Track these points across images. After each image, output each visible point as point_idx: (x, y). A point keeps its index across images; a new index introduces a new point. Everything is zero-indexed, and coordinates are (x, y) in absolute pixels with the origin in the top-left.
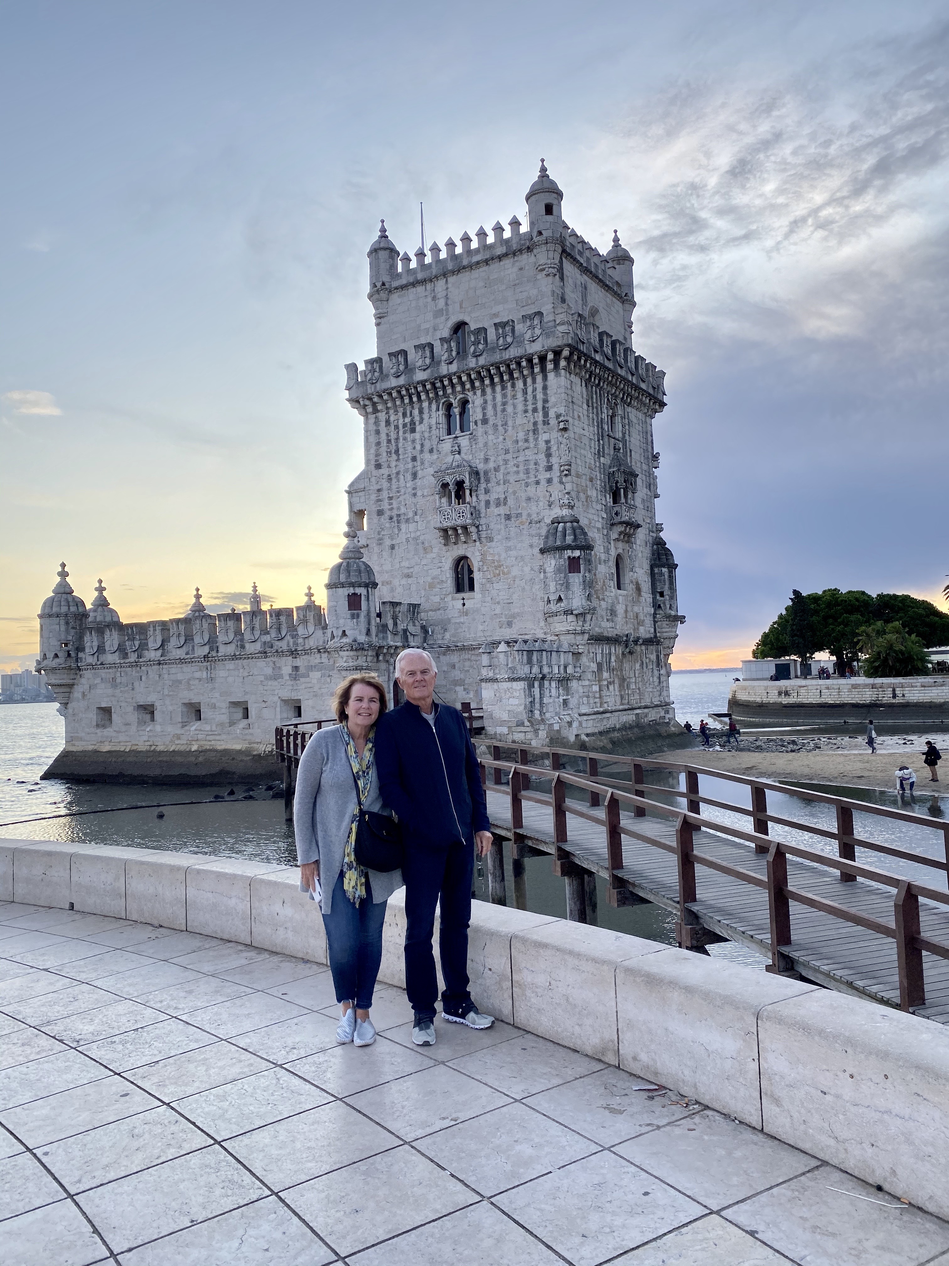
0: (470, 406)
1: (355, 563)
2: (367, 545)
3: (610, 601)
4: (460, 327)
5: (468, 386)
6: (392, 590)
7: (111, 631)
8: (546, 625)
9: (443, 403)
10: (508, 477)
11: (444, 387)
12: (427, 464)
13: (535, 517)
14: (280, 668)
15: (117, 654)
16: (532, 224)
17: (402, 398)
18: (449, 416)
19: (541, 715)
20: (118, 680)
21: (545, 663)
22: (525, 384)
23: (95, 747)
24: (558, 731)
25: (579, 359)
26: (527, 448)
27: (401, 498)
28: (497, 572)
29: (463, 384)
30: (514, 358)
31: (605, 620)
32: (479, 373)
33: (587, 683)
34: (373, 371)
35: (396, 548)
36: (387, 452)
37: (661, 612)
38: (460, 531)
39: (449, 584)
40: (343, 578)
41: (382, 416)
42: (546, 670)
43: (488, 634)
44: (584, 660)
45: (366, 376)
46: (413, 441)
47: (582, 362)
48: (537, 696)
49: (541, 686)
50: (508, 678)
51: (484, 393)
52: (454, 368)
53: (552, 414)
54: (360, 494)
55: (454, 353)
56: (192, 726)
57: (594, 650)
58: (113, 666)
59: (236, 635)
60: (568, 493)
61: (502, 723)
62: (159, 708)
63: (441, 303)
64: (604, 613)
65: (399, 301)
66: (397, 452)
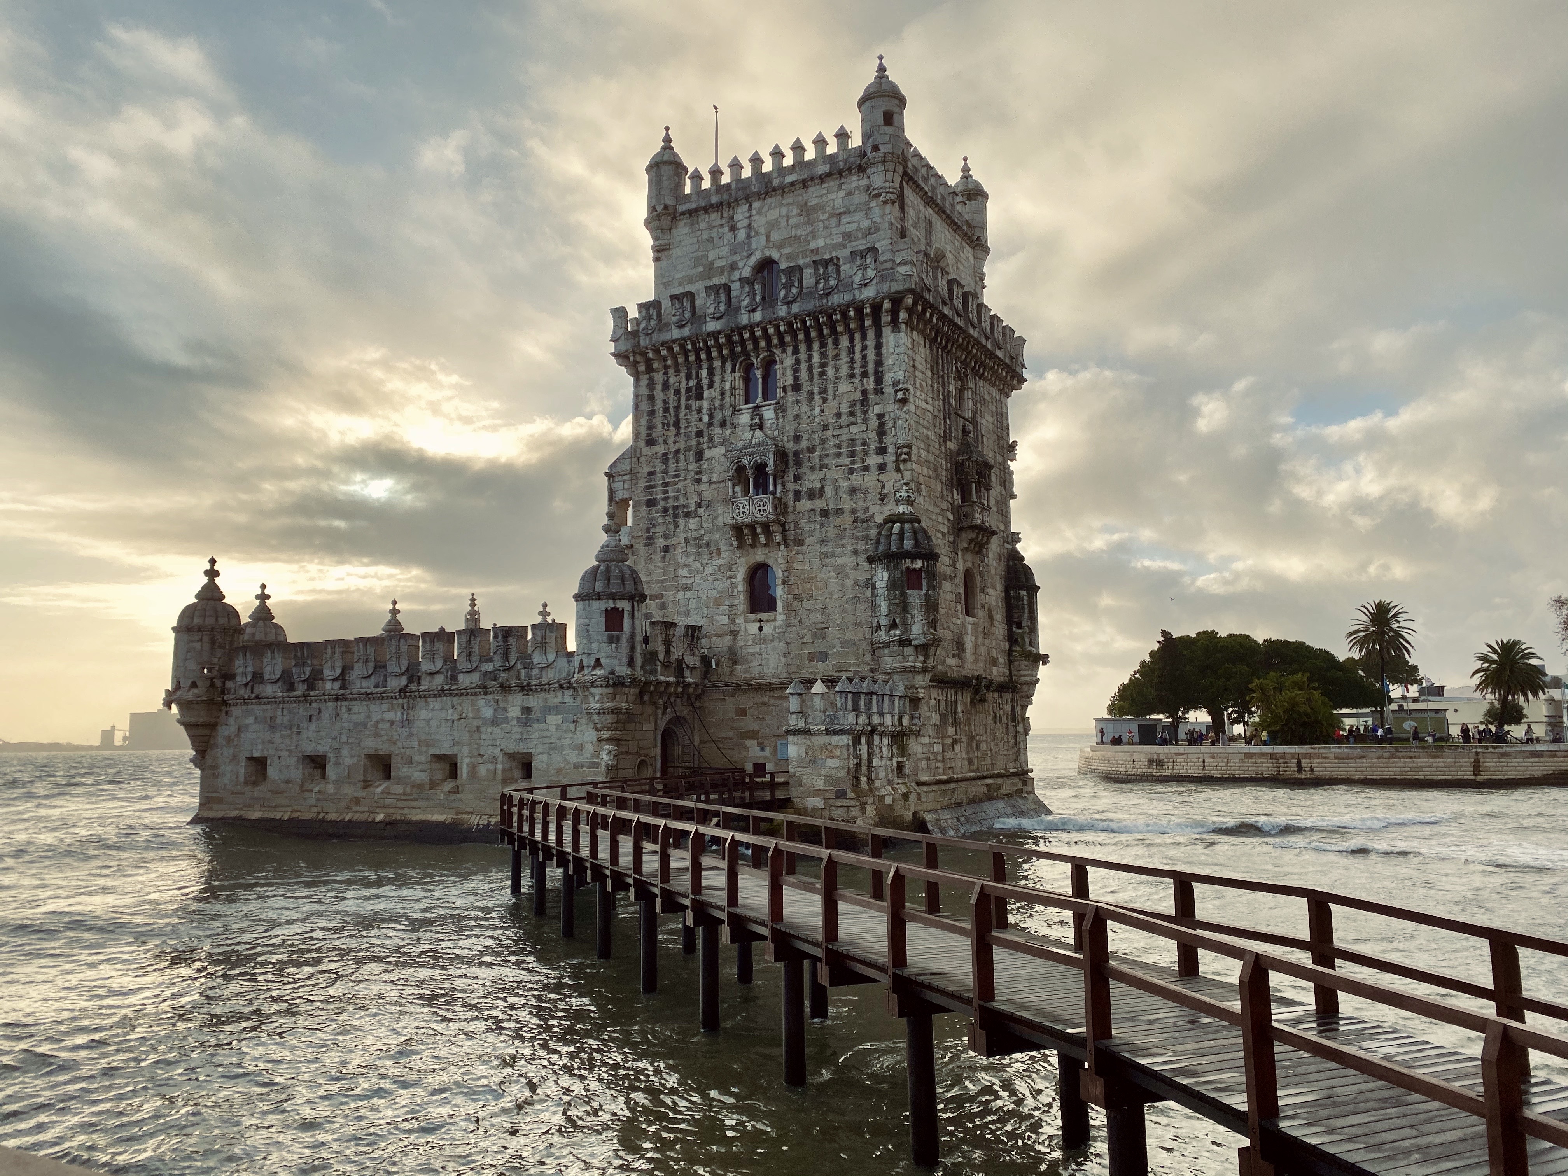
0: (778, 366)
1: (617, 566)
2: (632, 546)
3: (956, 630)
4: (766, 265)
5: (775, 341)
6: (663, 606)
7: (273, 652)
8: (873, 659)
9: (741, 363)
10: (827, 461)
11: (743, 342)
12: (716, 440)
13: (861, 515)
14: (505, 710)
15: (279, 684)
16: (866, 136)
17: (686, 353)
18: (748, 380)
19: (868, 783)
20: (279, 721)
21: (875, 710)
22: (852, 340)
23: (242, 813)
24: (891, 807)
25: (924, 311)
26: (853, 424)
27: (680, 485)
28: (808, 585)
29: (768, 338)
30: (839, 305)
31: (951, 656)
32: (790, 324)
33: (926, 740)
34: (648, 318)
35: (671, 549)
36: (663, 424)
37: (1018, 649)
38: (759, 530)
39: (741, 601)
40: (599, 586)
41: (659, 377)
42: (876, 720)
43: (793, 669)
44: (924, 710)
45: (638, 325)
46: (699, 411)
47: (928, 315)
48: (865, 756)
49: (870, 743)
50: (826, 730)
51: (796, 351)
52: (758, 316)
53: (888, 379)
54: (625, 478)
55: (758, 298)
56: (377, 787)
57: (936, 696)
58: (272, 700)
59: (445, 661)
60: (906, 484)
61: (817, 793)
62: (332, 760)
63: (742, 234)
64: (950, 647)
65: (686, 230)
66: (677, 424)
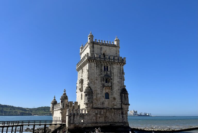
3: (102, 101)
10: (85, 80)
24: (78, 126)
31: (100, 105)
35: (78, 92)
37: (123, 103)
38: (80, 89)
39: (81, 98)
41: (79, 72)
51: (84, 67)
57: (94, 111)
60: (88, 82)
64: (99, 104)
